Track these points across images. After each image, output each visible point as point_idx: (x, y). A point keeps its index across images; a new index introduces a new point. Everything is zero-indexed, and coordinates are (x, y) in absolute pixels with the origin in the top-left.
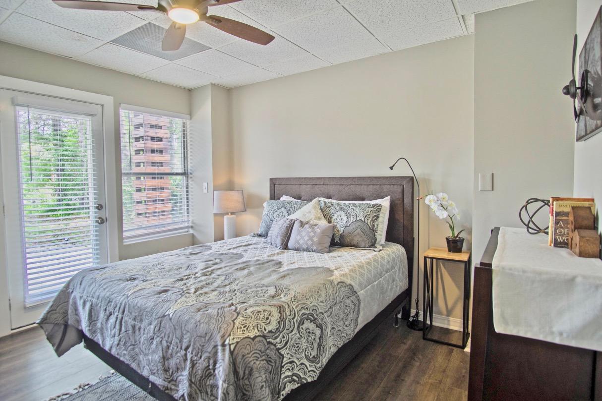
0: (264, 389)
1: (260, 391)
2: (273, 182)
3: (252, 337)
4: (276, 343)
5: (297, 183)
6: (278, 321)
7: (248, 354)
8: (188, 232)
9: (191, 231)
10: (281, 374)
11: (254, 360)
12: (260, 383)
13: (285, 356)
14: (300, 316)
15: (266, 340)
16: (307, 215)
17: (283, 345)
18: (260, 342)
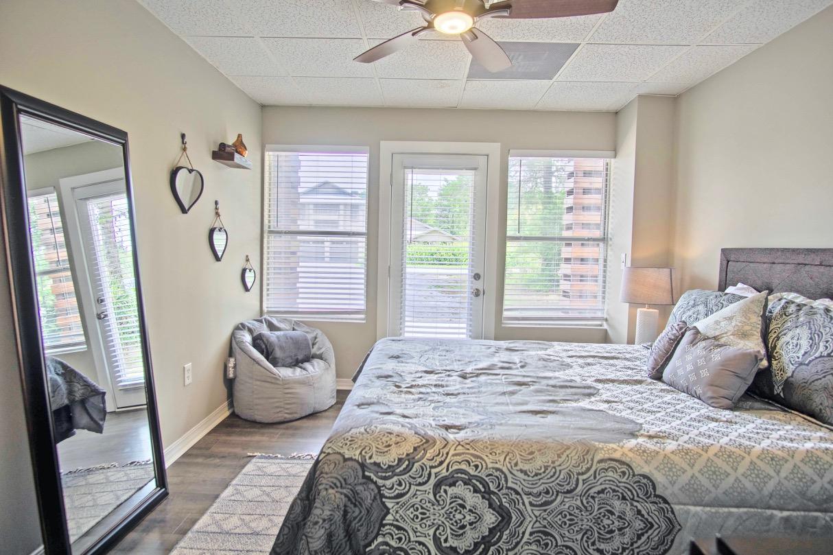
0: (317, 527)
1: (311, 526)
2: (728, 256)
3: (346, 456)
4: (384, 486)
5: (766, 260)
6: (400, 457)
7: (327, 473)
8: (601, 326)
9: (605, 326)
10: (378, 534)
11: (327, 484)
12: (316, 517)
13: (391, 511)
14: (450, 470)
15: (363, 472)
16: (722, 324)
17: (393, 495)
18: (351, 468)
